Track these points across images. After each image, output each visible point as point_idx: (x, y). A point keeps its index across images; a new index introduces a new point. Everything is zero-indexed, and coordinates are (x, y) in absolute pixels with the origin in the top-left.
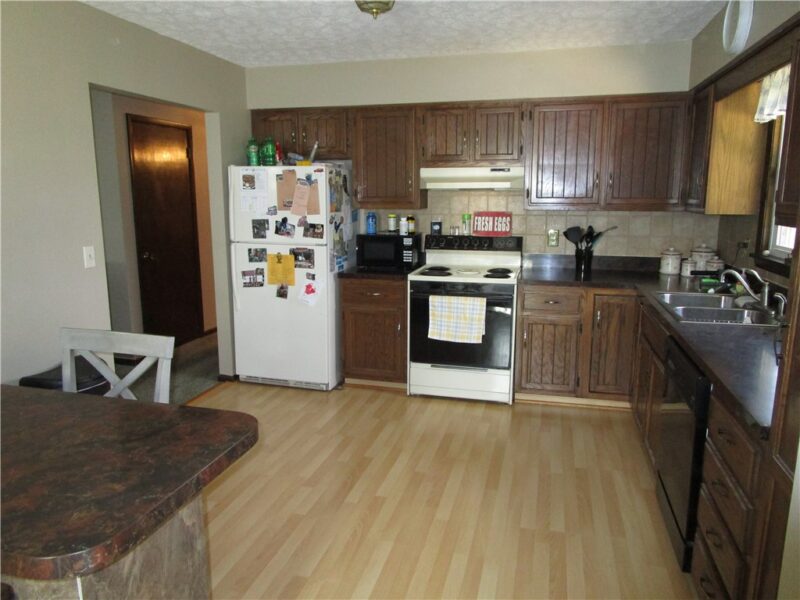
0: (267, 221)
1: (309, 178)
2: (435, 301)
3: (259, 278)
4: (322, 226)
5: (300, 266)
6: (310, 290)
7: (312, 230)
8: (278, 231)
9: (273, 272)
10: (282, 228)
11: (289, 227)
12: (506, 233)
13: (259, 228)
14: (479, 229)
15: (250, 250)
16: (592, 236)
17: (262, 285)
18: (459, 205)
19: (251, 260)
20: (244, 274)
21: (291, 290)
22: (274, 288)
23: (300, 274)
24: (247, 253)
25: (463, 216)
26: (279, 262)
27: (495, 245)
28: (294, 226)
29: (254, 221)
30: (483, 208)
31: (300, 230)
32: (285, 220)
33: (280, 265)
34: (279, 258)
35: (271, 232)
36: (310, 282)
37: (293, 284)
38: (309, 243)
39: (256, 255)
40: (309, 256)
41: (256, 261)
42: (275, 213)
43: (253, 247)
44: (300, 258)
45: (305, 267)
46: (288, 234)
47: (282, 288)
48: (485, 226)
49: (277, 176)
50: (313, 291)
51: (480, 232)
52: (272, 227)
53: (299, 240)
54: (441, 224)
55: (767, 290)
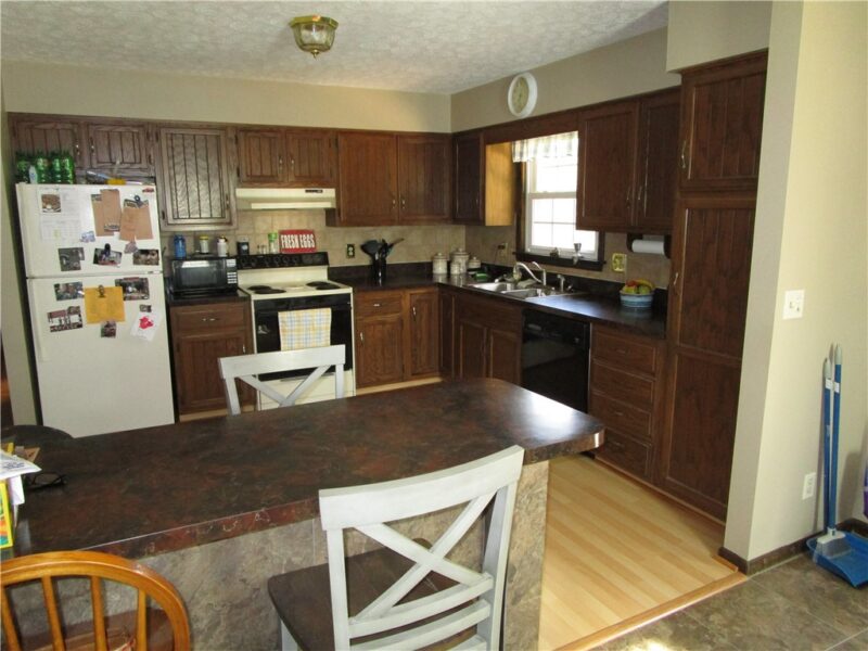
0: (82, 250)
1: (138, 200)
2: (283, 316)
3: (74, 319)
4: (157, 251)
5: (131, 298)
6: (145, 323)
7: (143, 256)
8: (97, 260)
9: (92, 309)
10: (103, 256)
11: (113, 255)
12: (311, 249)
13: (70, 258)
14: (287, 247)
15: (57, 286)
16: (385, 248)
17: (80, 326)
18: (262, 225)
19: (59, 298)
20: (51, 316)
21: (119, 327)
22: (97, 328)
23: (132, 309)
24: (53, 289)
25: (269, 236)
26: (102, 296)
27: (305, 260)
28: (121, 254)
29: (60, 251)
30: (286, 227)
31: (128, 258)
32: (108, 247)
33: (103, 299)
34: (101, 291)
35: (87, 263)
36: (146, 314)
37: (121, 317)
38: (141, 271)
39: (67, 291)
40: (142, 286)
41: (68, 298)
42: (93, 240)
43: (62, 282)
44: (130, 289)
45: (137, 298)
46: (113, 262)
47: (108, 326)
48: (292, 243)
49: (93, 196)
50: (150, 324)
51: (286, 250)
52: (89, 255)
53: (127, 268)
54: (247, 244)
55: (544, 275)
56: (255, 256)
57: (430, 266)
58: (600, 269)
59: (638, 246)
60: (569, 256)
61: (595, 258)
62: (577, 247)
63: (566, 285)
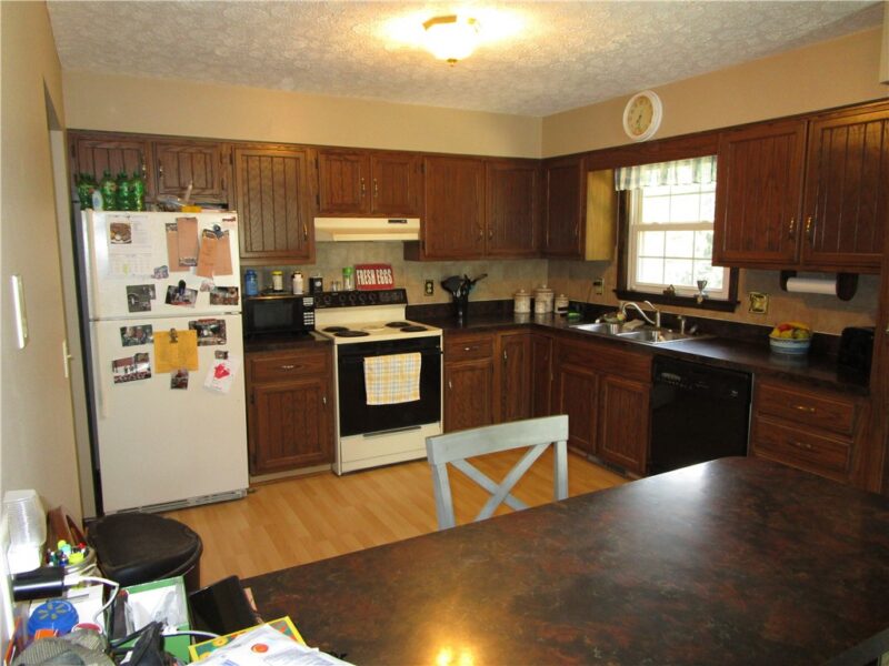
0: (153, 287)
1: (217, 229)
2: (370, 363)
3: (143, 367)
4: (237, 289)
5: (206, 344)
6: (221, 372)
7: (221, 296)
8: (170, 299)
9: (162, 355)
10: (177, 295)
11: (187, 293)
12: (389, 285)
13: (139, 297)
14: (363, 283)
15: (123, 330)
16: (468, 284)
17: (148, 376)
18: (336, 259)
19: (126, 343)
20: (116, 364)
21: (192, 378)
22: (167, 378)
23: (206, 356)
24: (119, 334)
25: (344, 270)
26: (174, 340)
27: (382, 298)
28: (196, 292)
29: (129, 288)
30: (362, 261)
31: (204, 297)
32: (182, 284)
33: (174, 345)
34: (173, 335)
35: (158, 302)
36: (220, 362)
37: (195, 367)
38: (219, 311)
39: (135, 336)
40: (219, 330)
41: (136, 344)
42: (166, 276)
43: (129, 324)
44: (205, 333)
45: (213, 343)
46: (187, 302)
47: (179, 375)
48: (368, 279)
49: (167, 225)
50: (226, 373)
51: (361, 286)
52: (161, 294)
53: (203, 308)
54: (321, 280)
55: (658, 315)
56: (330, 294)
57: (511, 304)
58: (732, 311)
59: (792, 285)
60: (691, 295)
61: (725, 297)
62: (701, 284)
63: (688, 328)
